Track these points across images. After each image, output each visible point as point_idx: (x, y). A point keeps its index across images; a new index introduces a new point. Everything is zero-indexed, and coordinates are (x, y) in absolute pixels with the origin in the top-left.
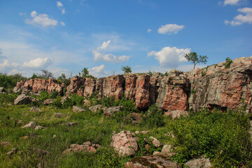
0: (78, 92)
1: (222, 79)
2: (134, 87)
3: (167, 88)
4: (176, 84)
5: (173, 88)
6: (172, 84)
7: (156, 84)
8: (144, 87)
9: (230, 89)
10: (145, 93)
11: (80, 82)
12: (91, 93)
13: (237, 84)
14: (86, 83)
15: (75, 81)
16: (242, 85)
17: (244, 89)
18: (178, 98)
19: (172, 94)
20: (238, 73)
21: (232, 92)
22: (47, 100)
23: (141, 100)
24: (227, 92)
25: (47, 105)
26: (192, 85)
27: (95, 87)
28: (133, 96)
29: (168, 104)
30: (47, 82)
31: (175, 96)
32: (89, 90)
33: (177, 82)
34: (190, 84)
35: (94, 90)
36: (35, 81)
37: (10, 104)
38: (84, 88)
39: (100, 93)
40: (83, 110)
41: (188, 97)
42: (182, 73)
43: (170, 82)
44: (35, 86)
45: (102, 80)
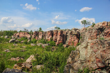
0: (36, 38)
1: (89, 32)
2: (57, 35)
3: (70, 36)
4: (74, 34)
5: (72, 36)
6: (72, 34)
7: (66, 34)
8: (60, 35)
9: (92, 37)
10: (61, 38)
11: (37, 34)
12: (41, 38)
13: (95, 34)
14: (39, 34)
15: (35, 33)
16: (97, 35)
17: (98, 37)
18: (74, 40)
19: (72, 38)
20: (95, 30)
21: (93, 38)
22: (23, 41)
23: (59, 41)
24: (90, 38)
25: (22, 43)
26: (81, 35)
27: (43, 35)
28: (56, 39)
29: (70, 43)
30: (25, 33)
31: (73, 39)
32: (40, 37)
33: (74, 33)
34: (80, 34)
35: (42, 37)
36: (21, 33)
37: (7, 43)
38: (38, 36)
39: (44, 38)
40: (35, 45)
41: (79, 40)
42: (78, 29)
43: (71, 33)
44: (20, 35)
45: (46, 32)
